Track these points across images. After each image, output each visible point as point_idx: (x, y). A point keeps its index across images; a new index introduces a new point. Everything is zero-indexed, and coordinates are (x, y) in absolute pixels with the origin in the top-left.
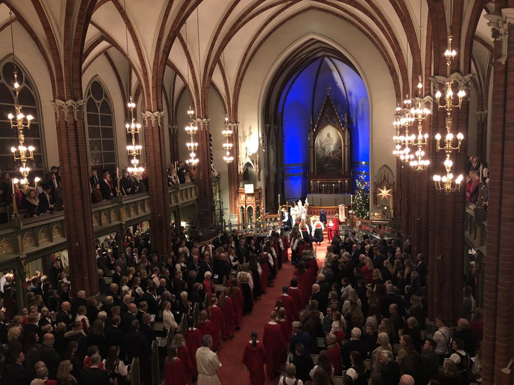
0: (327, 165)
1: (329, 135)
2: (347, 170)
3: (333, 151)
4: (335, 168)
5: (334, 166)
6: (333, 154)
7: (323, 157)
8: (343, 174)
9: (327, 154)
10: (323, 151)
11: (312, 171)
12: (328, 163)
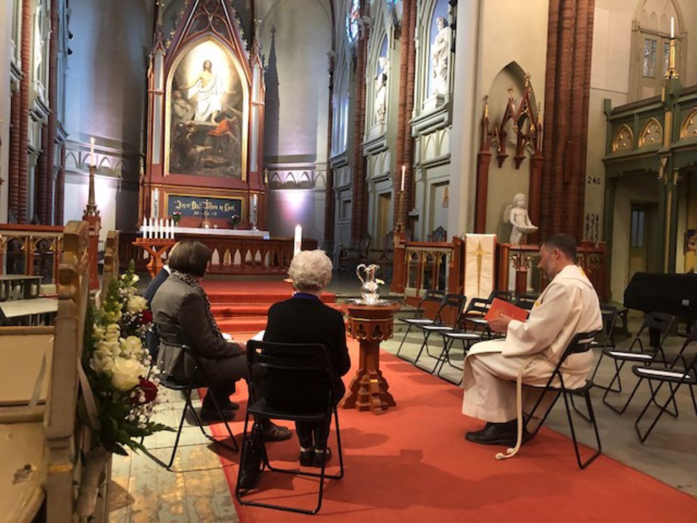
0: (200, 149)
1: (207, 67)
2: (254, 168)
3: (219, 111)
4: (221, 160)
5: (220, 155)
6: (217, 120)
7: (190, 126)
8: (244, 178)
9: (201, 119)
10: (189, 107)
11: (156, 160)
12: (202, 145)
